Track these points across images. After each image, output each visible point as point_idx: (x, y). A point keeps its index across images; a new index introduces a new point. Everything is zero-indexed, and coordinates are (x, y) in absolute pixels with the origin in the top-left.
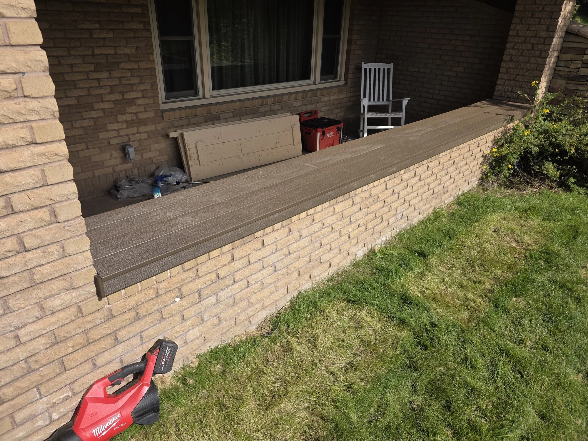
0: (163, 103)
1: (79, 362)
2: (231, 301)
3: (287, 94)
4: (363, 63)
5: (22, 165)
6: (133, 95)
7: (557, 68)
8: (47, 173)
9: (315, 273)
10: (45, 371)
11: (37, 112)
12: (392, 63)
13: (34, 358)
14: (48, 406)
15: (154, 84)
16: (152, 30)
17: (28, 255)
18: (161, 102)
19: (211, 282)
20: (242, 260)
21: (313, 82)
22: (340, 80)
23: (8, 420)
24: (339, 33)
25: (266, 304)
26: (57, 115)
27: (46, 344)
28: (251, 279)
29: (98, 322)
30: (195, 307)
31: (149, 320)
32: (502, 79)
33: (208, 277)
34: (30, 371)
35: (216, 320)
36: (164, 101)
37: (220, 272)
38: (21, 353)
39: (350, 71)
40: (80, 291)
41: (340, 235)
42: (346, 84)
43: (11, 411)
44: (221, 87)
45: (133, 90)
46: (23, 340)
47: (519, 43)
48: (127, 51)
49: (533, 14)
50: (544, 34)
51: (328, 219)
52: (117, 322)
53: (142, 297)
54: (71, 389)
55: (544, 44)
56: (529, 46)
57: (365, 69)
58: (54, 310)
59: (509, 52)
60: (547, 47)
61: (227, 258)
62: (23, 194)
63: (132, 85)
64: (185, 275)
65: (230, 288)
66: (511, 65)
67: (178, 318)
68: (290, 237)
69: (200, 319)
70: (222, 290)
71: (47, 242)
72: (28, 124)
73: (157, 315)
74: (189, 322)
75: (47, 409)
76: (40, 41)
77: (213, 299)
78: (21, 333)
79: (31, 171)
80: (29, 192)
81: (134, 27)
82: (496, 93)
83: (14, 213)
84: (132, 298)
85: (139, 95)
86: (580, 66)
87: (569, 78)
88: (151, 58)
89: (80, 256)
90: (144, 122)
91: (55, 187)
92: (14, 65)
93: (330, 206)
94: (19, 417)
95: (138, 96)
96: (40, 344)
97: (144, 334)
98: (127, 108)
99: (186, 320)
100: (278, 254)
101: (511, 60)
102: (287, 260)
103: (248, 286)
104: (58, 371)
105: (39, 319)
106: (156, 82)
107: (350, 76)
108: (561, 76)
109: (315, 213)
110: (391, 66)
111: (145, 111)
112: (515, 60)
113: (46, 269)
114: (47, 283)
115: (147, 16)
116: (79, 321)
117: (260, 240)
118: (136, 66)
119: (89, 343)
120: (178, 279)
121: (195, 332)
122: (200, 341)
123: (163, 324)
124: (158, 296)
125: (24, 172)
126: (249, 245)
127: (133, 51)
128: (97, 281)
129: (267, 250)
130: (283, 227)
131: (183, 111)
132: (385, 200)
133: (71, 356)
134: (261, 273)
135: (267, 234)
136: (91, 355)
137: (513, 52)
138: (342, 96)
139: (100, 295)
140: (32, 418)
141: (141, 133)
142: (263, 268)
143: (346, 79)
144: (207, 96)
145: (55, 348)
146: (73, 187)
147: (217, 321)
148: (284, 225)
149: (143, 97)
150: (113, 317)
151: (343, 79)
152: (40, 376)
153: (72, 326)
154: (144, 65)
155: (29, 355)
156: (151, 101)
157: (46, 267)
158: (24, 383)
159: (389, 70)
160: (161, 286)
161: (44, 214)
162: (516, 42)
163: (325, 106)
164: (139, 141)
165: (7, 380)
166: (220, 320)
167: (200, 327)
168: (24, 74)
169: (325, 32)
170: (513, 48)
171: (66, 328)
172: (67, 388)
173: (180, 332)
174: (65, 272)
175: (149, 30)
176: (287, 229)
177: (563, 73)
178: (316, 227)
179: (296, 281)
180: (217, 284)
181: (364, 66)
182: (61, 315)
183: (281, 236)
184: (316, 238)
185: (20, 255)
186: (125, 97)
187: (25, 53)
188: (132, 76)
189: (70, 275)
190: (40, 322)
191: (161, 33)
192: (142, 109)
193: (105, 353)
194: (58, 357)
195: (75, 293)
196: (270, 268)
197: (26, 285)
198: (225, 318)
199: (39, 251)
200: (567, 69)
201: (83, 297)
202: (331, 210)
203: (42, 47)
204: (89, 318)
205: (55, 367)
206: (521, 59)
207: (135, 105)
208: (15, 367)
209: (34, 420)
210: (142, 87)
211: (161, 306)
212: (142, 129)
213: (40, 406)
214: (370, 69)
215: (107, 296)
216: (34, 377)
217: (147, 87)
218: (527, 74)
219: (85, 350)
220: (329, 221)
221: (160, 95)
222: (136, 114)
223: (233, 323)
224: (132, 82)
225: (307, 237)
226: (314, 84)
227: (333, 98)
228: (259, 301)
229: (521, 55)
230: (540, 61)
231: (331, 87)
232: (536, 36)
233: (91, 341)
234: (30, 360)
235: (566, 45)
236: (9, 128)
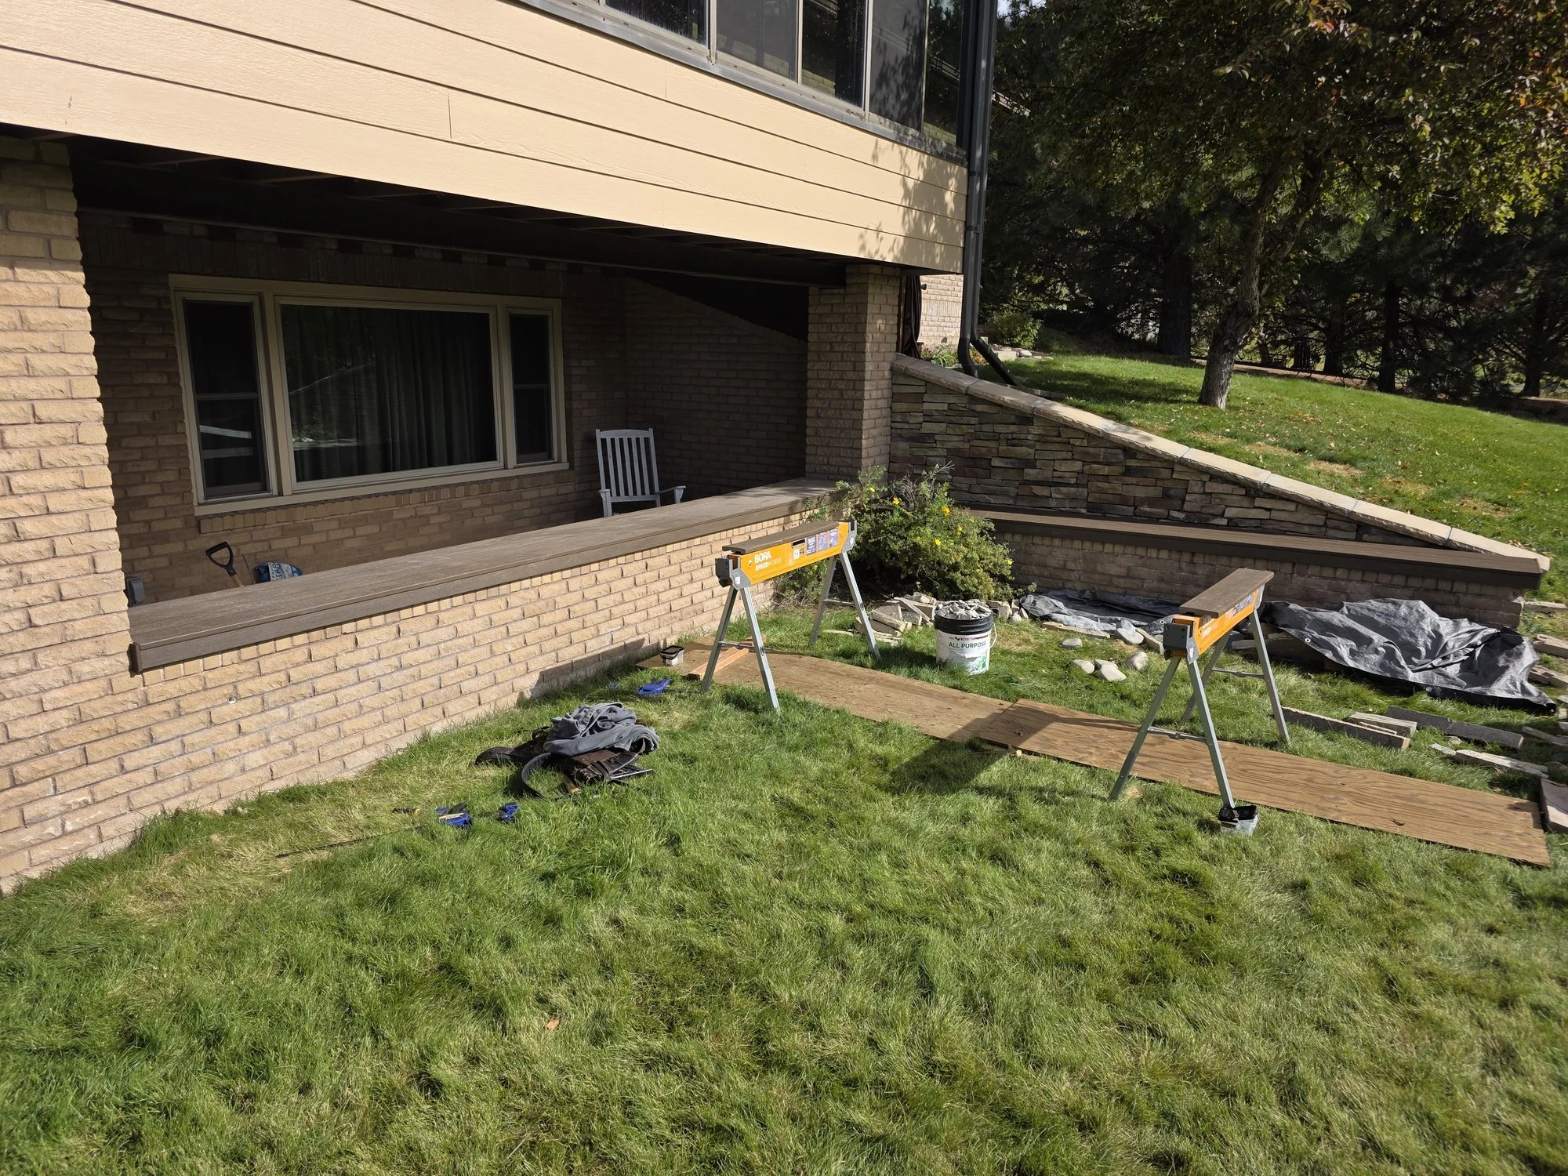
0: (199, 505)
1: (104, 757)
2: (310, 722)
3: (448, 486)
4: (598, 431)
5: (68, 508)
6: (143, 490)
7: (893, 425)
8: (92, 518)
9: (451, 708)
10: (65, 756)
11: (88, 458)
12: (651, 430)
13: (53, 735)
14: (62, 809)
15: (184, 472)
16: (182, 384)
17: (64, 605)
18: (195, 504)
19: (278, 686)
20: (324, 662)
21: (502, 464)
22: (560, 461)
23: (16, 814)
24: (547, 380)
25: (369, 741)
26: (107, 461)
27: (69, 720)
28: (340, 694)
29: (130, 706)
30: (257, 718)
31: (193, 719)
32: (811, 445)
33: (274, 677)
34: (50, 752)
35: (287, 746)
36: (202, 500)
37: (291, 672)
38: (41, 724)
39: (577, 445)
40: (112, 660)
41: (492, 654)
42: (571, 467)
43: (21, 800)
44: (317, 475)
45: (143, 483)
46: (47, 707)
47: (823, 389)
48: (136, 418)
49: (832, 347)
50: (851, 375)
51: (464, 624)
52: (154, 712)
53: (184, 684)
54: (92, 793)
55: (854, 389)
56: (836, 394)
57: (604, 441)
58: (83, 678)
59: (813, 403)
60: (859, 394)
61: (300, 655)
62: (65, 538)
63: (143, 474)
64: (242, 667)
65: (307, 701)
66: (820, 423)
67: (232, 728)
68: (400, 641)
69: (264, 738)
70: (296, 701)
71: (84, 594)
72: (79, 469)
73: (204, 716)
74: (247, 739)
75: (62, 814)
76: (98, 394)
77: (282, 713)
78: (46, 697)
79: (76, 515)
80: (71, 537)
81: (152, 381)
82: (807, 468)
83: (55, 557)
84: (175, 683)
85: (157, 490)
86: (921, 419)
87: (911, 439)
88: (179, 429)
89: (115, 617)
90: (164, 537)
91: (98, 534)
92: (73, 415)
93: (465, 603)
94: (30, 812)
95: (152, 493)
96: (61, 718)
97: (188, 740)
98: (131, 514)
99: (244, 734)
100: (382, 663)
101: (818, 416)
102: (399, 677)
103: (337, 704)
104: (79, 762)
105: (65, 684)
106: (188, 468)
107: (577, 454)
108: (900, 436)
109: (440, 611)
110: (650, 434)
111: (166, 517)
112: (822, 415)
113: (78, 625)
114: (78, 643)
115: (175, 362)
116: (109, 699)
117: (351, 638)
118: (152, 442)
119: (118, 733)
120: (231, 670)
121: (255, 758)
122: (264, 773)
123: (213, 731)
124: (205, 689)
125: (69, 516)
126: (334, 642)
127: (147, 418)
128: (132, 652)
129: (362, 656)
130: (387, 624)
131: (239, 517)
132: (571, 609)
133: (95, 745)
134: (356, 687)
135: (361, 631)
136: (120, 750)
137: (818, 404)
138: (564, 489)
139: (134, 669)
140: (42, 819)
141: (157, 556)
142: (360, 681)
143: (570, 459)
144: (286, 490)
145: (80, 728)
146: (115, 537)
147: (290, 748)
148: (388, 621)
149: (163, 494)
150: (148, 704)
151: (564, 458)
152: (59, 761)
153: (98, 704)
154: (167, 440)
155: (49, 729)
156: (179, 500)
157: (79, 622)
158: (39, 765)
159: (647, 440)
160: (210, 675)
161: (84, 562)
162: (818, 389)
163: (532, 507)
164: (152, 571)
165: (23, 756)
166: (295, 748)
167: (265, 751)
168: (80, 423)
169: (517, 379)
170: (817, 397)
171: (92, 704)
172: (86, 791)
173: (235, 750)
174: (98, 633)
175: (177, 385)
176: (394, 629)
177: (904, 432)
178: (443, 633)
179: (418, 714)
180: (288, 690)
181: (600, 435)
182: (89, 685)
183: (385, 638)
184: (447, 650)
185: (55, 605)
186: (130, 493)
187: (84, 404)
188: (142, 459)
189: (103, 638)
190: (66, 689)
191: (198, 388)
192: (160, 514)
193: (136, 753)
194: (81, 742)
195: (106, 662)
196: (370, 682)
197: (56, 640)
198: (302, 746)
199: (74, 602)
200: (906, 426)
201: (115, 669)
202: (468, 609)
203: (99, 399)
204: (120, 698)
205: (75, 755)
206: (830, 413)
207: (147, 507)
208: (32, 741)
209: (45, 823)
210: (160, 478)
211: (209, 705)
212: (158, 549)
213: (53, 806)
214: (613, 440)
215: (141, 673)
216: (51, 760)
217: (171, 476)
218: (843, 435)
219: (111, 740)
220: (466, 627)
221: (194, 491)
222: (148, 523)
223: (315, 758)
224: (142, 469)
225: (429, 645)
226: (506, 467)
227: (546, 492)
228: (356, 732)
229: (830, 407)
230: (855, 414)
231: (541, 474)
232: (842, 379)
233: (120, 731)
234: (50, 736)
235: (897, 389)
236: (62, 472)
